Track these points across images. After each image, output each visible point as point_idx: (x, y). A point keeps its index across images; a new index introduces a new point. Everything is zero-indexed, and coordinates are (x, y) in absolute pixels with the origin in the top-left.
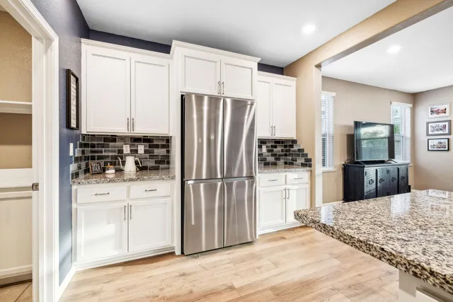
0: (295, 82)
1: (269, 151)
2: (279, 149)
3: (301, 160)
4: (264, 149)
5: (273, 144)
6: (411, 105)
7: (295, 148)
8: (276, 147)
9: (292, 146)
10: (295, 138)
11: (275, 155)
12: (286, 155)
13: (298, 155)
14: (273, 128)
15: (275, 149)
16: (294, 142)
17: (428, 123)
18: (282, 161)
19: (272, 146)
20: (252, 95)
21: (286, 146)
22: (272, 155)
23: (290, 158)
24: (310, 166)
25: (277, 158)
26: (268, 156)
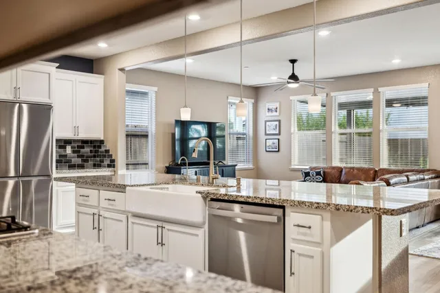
0: (103, 79)
1: (74, 152)
2: (87, 150)
3: (107, 162)
4: (69, 150)
5: (80, 144)
6: (253, 101)
7: (103, 149)
8: (83, 147)
9: (100, 147)
10: (102, 139)
11: (82, 156)
12: (95, 156)
13: (105, 156)
14: (76, 128)
15: (82, 150)
16: (102, 142)
17: (266, 122)
18: (91, 163)
19: (78, 147)
20: (49, 98)
21: (94, 147)
22: (78, 157)
23: (98, 159)
24: (114, 167)
25: (85, 160)
26: (73, 157)
